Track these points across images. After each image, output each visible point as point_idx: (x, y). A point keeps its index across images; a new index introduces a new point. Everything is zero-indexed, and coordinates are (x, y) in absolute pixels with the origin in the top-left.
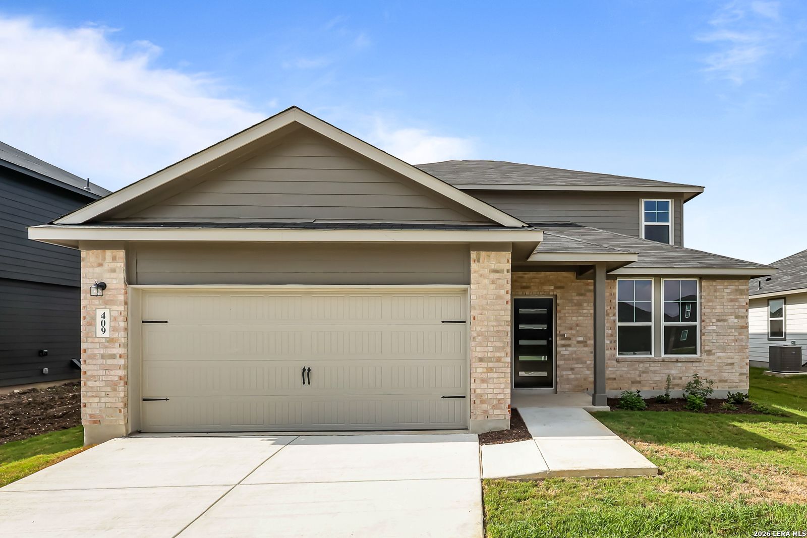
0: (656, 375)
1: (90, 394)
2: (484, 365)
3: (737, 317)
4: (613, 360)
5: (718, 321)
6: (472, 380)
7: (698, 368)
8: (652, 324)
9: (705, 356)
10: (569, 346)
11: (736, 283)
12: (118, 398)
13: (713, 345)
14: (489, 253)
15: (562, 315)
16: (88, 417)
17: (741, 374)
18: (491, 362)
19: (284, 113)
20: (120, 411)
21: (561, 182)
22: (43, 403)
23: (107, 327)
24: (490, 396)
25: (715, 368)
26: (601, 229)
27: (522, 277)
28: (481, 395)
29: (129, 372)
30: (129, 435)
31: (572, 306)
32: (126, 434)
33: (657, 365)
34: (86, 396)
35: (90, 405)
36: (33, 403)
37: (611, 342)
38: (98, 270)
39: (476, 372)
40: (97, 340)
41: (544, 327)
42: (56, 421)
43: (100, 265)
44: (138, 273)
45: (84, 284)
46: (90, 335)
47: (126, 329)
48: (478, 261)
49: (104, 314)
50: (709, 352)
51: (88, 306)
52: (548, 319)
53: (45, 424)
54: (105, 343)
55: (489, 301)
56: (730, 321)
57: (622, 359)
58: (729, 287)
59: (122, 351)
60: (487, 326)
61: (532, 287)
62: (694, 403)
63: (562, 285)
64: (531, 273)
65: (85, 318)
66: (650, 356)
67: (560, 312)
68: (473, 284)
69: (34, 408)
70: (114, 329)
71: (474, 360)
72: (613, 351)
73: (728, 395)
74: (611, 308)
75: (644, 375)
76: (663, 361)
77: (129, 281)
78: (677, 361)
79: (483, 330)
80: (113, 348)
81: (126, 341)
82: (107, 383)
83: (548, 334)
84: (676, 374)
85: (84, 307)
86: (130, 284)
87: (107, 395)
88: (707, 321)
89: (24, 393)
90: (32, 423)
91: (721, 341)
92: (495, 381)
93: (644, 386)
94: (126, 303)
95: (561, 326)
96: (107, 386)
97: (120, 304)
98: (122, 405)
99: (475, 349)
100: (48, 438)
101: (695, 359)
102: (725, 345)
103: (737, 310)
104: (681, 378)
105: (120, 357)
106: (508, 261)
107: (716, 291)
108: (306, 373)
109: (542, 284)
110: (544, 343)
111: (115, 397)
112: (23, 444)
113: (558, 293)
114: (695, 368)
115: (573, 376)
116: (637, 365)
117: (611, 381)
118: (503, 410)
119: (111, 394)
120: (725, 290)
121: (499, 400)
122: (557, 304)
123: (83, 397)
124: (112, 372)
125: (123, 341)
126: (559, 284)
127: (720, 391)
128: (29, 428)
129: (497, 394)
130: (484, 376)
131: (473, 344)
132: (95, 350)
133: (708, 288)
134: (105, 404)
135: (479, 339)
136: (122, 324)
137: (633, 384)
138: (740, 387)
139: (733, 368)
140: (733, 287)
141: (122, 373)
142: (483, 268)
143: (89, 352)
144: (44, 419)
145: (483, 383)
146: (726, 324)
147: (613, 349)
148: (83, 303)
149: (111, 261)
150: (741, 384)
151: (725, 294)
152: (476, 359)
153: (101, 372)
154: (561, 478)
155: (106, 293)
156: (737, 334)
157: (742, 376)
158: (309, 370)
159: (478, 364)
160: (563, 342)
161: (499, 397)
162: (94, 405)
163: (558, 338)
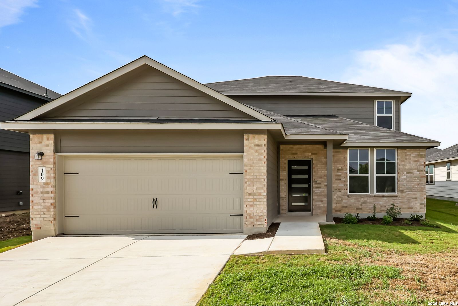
0: (371, 204)
1: (35, 213)
2: (252, 197)
3: (418, 171)
4: (346, 196)
5: (408, 173)
6: (245, 206)
7: (396, 201)
8: (369, 175)
9: (400, 194)
10: (320, 187)
11: (418, 151)
12: (51, 215)
13: (405, 187)
14: (254, 135)
15: (316, 170)
16: (34, 226)
17: (421, 204)
18: (256, 195)
19: (139, 59)
20: (52, 222)
21: (327, 90)
22: (18, 222)
23: (44, 176)
24: (255, 214)
25: (405, 200)
26: (348, 118)
27: (292, 148)
28: (250, 214)
29: (57, 201)
30: (57, 235)
31: (322, 165)
32: (55, 235)
33: (371, 199)
34: (33, 214)
35: (36, 219)
36: (12, 222)
37: (344, 185)
38: (39, 145)
39: (247, 201)
40: (38, 184)
41: (306, 176)
42: (24, 231)
43: (41, 143)
44: (62, 147)
45: (32, 153)
46: (35, 181)
47: (55, 178)
48: (248, 140)
49: (43, 169)
50: (402, 191)
51: (34, 165)
52: (308, 172)
53: (17, 233)
54: (43, 185)
55: (254, 162)
56: (414, 173)
57: (351, 195)
58: (414, 153)
59: (52, 189)
60: (253, 175)
61: (298, 153)
62: (386, 220)
63: (316, 152)
64: (298, 145)
65: (32, 171)
66: (367, 194)
67: (314, 168)
68: (245, 152)
69: (13, 224)
70: (48, 178)
71: (246, 194)
72: (346, 191)
73: (411, 216)
74: (344, 166)
75: (364, 205)
76: (375, 196)
77: (57, 150)
78: (383, 196)
79: (251, 178)
80: (48, 188)
81: (55, 184)
82: (45, 207)
83: (308, 181)
84: (383, 204)
85: (32, 165)
86: (57, 153)
87: (44, 214)
88: (401, 173)
89: (8, 216)
90: (10, 232)
91: (409, 185)
92: (258, 206)
93: (363, 211)
94: (55, 163)
95: (315, 177)
96: (44, 208)
97: (51, 164)
98: (52, 219)
99: (247, 188)
100: (17, 240)
101: (393, 195)
102: (412, 187)
103: (419, 167)
104: (385, 206)
105: (52, 193)
106: (265, 140)
107: (406, 155)
108: (155, 202)
109: (304, 152)
110: (306, 186)
111: (49, 215)
112: (3, 243)
113: (313, 157)
114: (393, 201)
115: (322, 205)
116: (360, 199)
117: (344, 208)
118: (262, 222)
119: (47, 213)
120: (412, 155)
121: (260, 217)
122: (313, 164)
123: (31, 215)
124: (47, 201)
125: (53, 184)
126: (314, 152)
127: (405, 214)
128: (8, 235)
129: (259, 213)
130: (252, 203)
131: (245, 185)
132: (38, 189)
133: (402, 154)
134: (43, 219)
135: (248, 183)
136: (53, 175)
137: (357, 210)
138: (421, 211)
139: (416, 201)
140: (416, 153)
141: (52, 201)
142: (251, 144)
143: (34, 190)
144: (17, 230)
145: (251, 207)
146: (412, 175)
147: (345, 189)
148: (31, 163)
149: (46, 140)
150: (421, 210)
151: (412, 157)
152: (247, 194)
153: (41, 201)
154: (272, 254)
155: (44, 158)
156: (418, 181)
157: (421, 205)
158: (156, 200)
159: (248, 197)
160: (316, 185)
161: (260, 215)
162: (38, 219)
163: (313, 183)
